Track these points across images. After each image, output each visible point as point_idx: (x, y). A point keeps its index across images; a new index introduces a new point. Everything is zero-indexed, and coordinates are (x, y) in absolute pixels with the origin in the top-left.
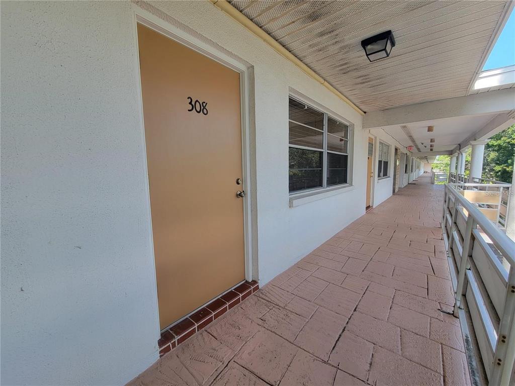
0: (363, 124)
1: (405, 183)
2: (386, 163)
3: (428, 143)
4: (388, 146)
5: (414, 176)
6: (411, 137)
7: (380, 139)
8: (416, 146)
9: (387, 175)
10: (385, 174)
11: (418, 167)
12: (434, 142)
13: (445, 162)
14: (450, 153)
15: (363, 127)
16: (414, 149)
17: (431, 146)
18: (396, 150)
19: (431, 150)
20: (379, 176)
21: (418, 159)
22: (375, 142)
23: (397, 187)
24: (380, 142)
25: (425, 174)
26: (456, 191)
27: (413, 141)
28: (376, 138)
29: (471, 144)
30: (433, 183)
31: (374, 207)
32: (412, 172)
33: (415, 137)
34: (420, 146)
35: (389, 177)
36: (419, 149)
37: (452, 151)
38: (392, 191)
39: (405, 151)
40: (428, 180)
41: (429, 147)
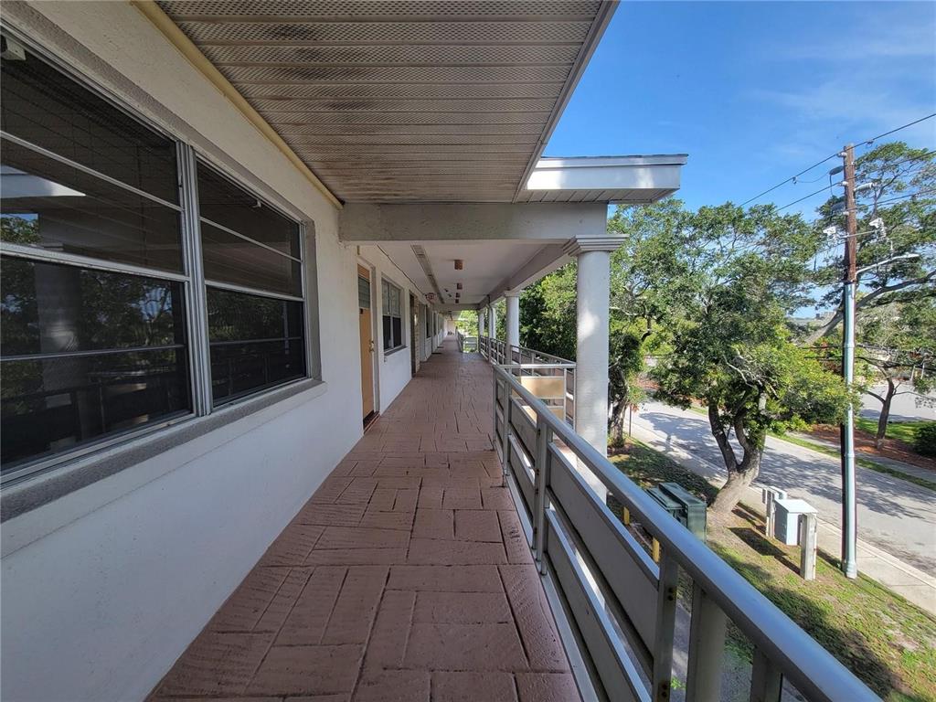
0: (340, 228)
1: (428, 354)
2: (398, 322)
3: (454, 290)
4: (399, 290)
5: (438, 340)
6: (431, 276)
7: (382, 274)
8: (439, 293)
9: (400, 344)
10: (398, 342)
11: (442, 327)
12: (461, 288)
13: (469, 319)
14: (477, 307)
15: (342, 237)
16: (436, 300)
17: (458, 295)
18: (412, 297)
19: (457, 301)
20: (386, 347)
21: (441, 315)
22: (374, 277)
23: (417, 362)
24: (383, 280)
25: (450, 336)
26: (509, 375)
27: (435, 285)
28: (374, 268)
29: (505, 296)
30: (462, 352)
31: (381, 413)
32: (435, 334)
33: (437, 276)
34: (444, 295)
35: (405, 347)
36: (441, 299)
37: (479, 304)
38: (410, 372)
39: (424, 301)
40: (454, 346)
41: (454, 296)
